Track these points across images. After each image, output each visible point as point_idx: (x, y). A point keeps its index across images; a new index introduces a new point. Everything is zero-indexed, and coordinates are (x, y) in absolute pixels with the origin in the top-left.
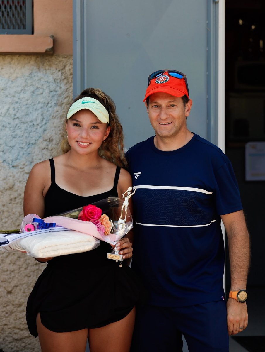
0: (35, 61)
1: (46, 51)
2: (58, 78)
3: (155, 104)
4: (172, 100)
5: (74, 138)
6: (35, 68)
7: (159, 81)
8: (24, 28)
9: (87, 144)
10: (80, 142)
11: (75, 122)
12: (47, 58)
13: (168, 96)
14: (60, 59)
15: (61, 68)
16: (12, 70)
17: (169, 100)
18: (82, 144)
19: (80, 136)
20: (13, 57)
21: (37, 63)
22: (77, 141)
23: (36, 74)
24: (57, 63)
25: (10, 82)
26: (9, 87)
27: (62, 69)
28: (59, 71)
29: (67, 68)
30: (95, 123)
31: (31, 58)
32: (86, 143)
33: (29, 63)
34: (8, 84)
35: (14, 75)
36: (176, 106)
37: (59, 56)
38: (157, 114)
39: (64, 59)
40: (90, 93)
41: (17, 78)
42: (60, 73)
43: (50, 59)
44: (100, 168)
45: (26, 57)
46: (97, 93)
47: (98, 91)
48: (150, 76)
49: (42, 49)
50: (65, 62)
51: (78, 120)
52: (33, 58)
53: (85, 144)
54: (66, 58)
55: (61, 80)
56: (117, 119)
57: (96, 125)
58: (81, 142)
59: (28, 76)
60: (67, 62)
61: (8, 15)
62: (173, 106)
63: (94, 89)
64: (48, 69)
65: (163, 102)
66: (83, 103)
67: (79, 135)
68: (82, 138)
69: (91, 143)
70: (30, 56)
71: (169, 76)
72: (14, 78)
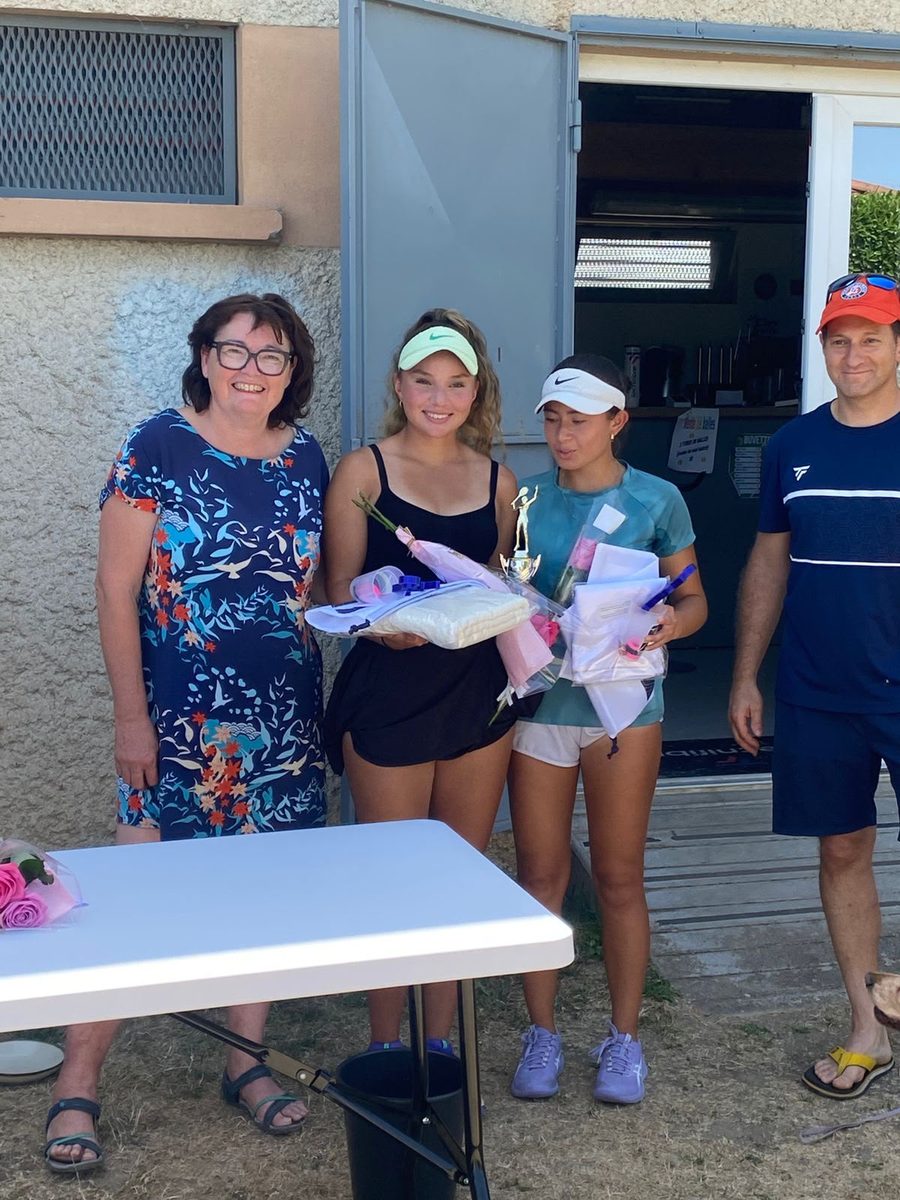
0: (246, 256)
1: (270, 238)
2: (289, 289)
3: (839, 338)
4: (871, 331)
5: (419, 407)
6: (247, 269)
7: (848, 295)
8: (221, 192)
9: (444, 416)
10: (431, 412)
11: (420, 376)
12: (267, 250)
13: (862, 321)
14: (292, 254)
15: (295, 271)
16: (204, 274)
17: (865, 331)
18: (436, 416)
19: (432, 402)
20: (206, 248)
21: (250, 261)
22: (423, 411)
23: (247, 282)
24: (286, 260)
25: (201, 296)
26: (199, 305)
27: (296, 273)
28: (291, 276)
29: (304, 272)
30: (458, 377)
31: (238, 250)
32: (443, 414)
33: (235, 259)
34: (197, 300)
35: (209, 283)
36: (878, 341)
37: (290, 248)
38: (842, 356)
39: (298, 254)
40: (438, 318)
41: (212, 287)
42: (292, 280)
43: (273, 253)
44: (463, 462)
45: (229, 248)
46: (451, 317)
47: (453, 313)
48: (831, 286)
49: (263, 234)
50: (301, 258)
51: (425, 371)
52: (243, 251)
53: (440, 417)
54: (302, 251)
55: (293, 294)
56: (490, 367)
57: (458, 380)
58: (434, 413)
59: (233, 285)
60: (305, 259)
61: (181, 166)
62: (871, 341)
63: (445, 311)
64: (271, 273)
65: (855, 335)
66: (432, 338)
67: (429, 399)
68: (436, 405)
69: (451, 414)
70: (237, 247)
71: (868, 284)
72: (208, 288)
